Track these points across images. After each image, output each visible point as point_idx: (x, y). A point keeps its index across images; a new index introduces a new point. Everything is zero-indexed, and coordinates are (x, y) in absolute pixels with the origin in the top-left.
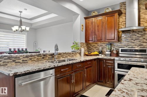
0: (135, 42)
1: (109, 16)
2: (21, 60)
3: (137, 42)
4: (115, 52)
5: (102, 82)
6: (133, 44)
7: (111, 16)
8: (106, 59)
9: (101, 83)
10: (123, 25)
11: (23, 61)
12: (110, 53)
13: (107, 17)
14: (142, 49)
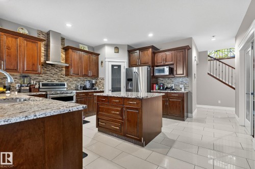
0: (54, 76)
3: (56, 77)
4: (37, 86)
6: (52, 78)
7: (32, 42)
12: (28, 88)
13: (27, 41)
14: (60, 83)
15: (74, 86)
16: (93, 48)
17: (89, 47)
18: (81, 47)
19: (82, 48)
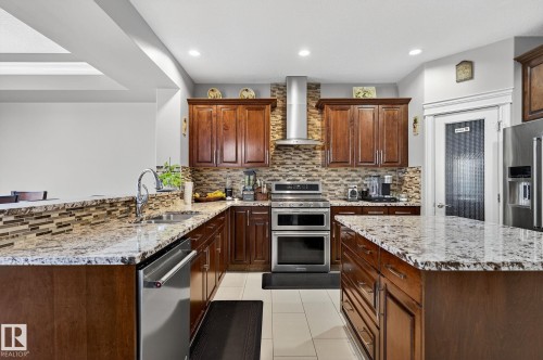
0: (300, 169)
1: (252, 109)
2: (54, 225)
3: (303, 170)
4: (265, 190)
5: (241, 262)
6: (294, 174)
7: (257, 109)
8: (251, 208)
9: (239, 266)
10: (277, 133)
11: (60, 225)
12: (252, 193)
13: (249, 109)
14: (310, 183)
15: (342, 189)
16: (395, 87)
17: (379, 87)
18: (358, 93)
19: (361, 96)
